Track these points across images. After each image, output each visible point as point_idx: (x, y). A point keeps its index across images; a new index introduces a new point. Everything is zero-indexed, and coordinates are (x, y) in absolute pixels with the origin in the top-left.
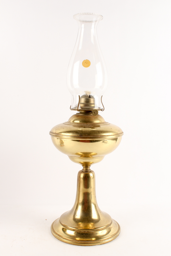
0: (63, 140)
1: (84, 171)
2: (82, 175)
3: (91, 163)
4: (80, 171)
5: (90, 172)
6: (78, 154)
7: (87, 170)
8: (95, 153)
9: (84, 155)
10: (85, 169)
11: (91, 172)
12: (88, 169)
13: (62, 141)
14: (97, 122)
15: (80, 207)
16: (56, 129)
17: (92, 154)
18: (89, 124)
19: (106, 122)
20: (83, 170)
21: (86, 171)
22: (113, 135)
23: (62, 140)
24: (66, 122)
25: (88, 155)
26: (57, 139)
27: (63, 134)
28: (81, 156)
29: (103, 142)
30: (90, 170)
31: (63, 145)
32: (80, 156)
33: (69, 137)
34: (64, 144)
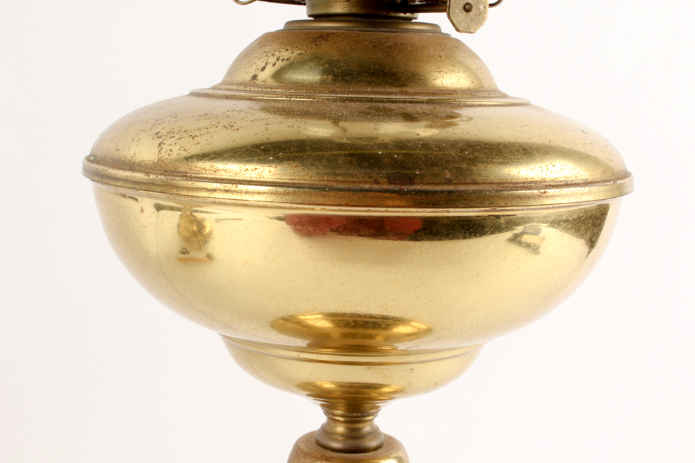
0: (211, 218)
1: (336, 445)
3: (390, 396)
4: (306, 439)
5: (376, 449)
6: (299, 323)
7: (354, 434)
8: (423, 327)
9: (345, 336)
10: (340, 429)
12: (367, 428)
13: (200, 225)
14: (448, 79)
16: (158, 136)
17: (401, 329)
18: (395, 94)
19: (498, 91)
20: (325, 431)
21: (351, 444)
22: (586, 183)
23: (199, 216)
24: (214, 88)
25: (364, 336)
26: (159, 208)
27: (205, 167)
28: (319, 340)
29: (516, 239)
30: (375, 432)
31: (201, 255)
32: (303, 343)
33: (261, 195)
34: (214, 246)
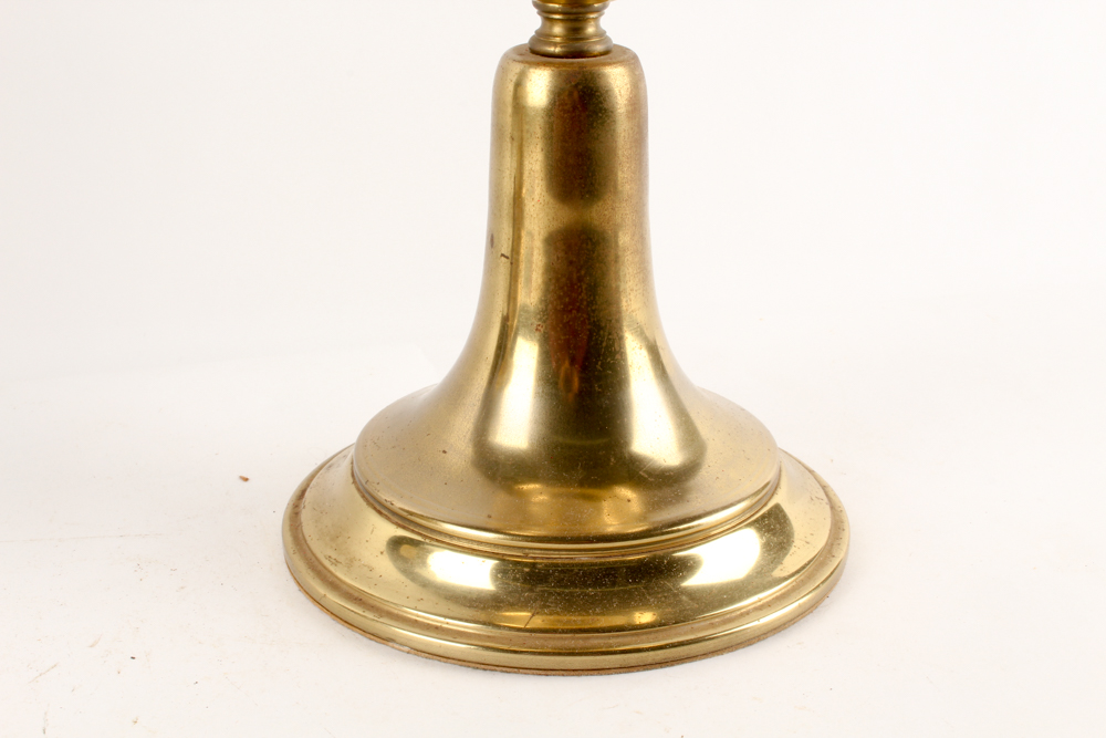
2: (540, 86)
4: (519, 47)
5: (605, 54)
7: (575, 36)
10: (557, 30)
11: (610, 54)
12: (590, 29)
15: (527, 356)
20: (542, 36)
21: (571, 47)
